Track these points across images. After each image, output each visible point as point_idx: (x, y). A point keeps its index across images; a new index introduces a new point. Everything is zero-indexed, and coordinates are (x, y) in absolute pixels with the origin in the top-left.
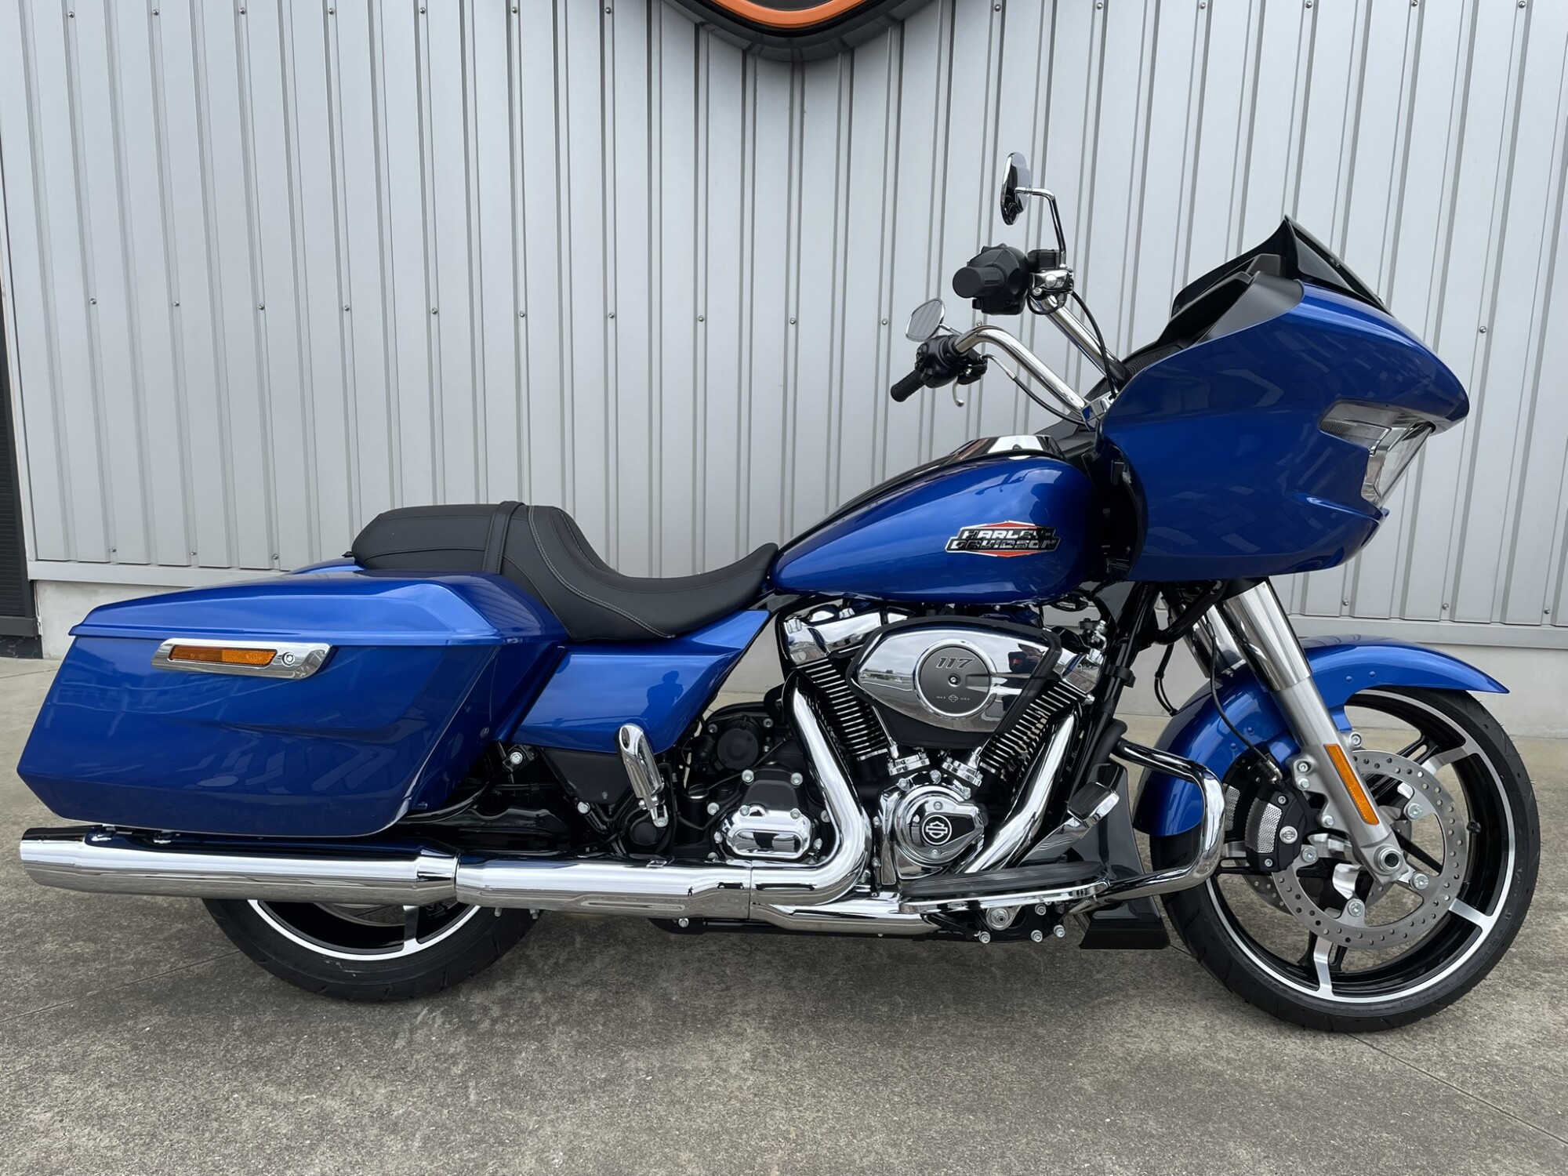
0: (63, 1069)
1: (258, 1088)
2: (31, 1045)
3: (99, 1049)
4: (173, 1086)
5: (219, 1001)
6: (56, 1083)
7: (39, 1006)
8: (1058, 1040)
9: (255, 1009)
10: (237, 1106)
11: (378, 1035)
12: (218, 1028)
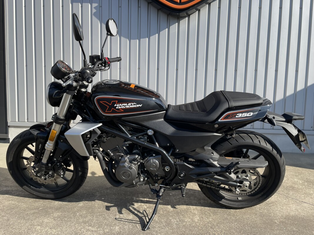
0: (39, 225)
1: (87, 228)
2: (29, 220)
3: (46, 220)
4: (67, 228)
5: (72, 209)
6: (37, 228)
7: (28, 212)
9: (81, 211)
10: (84, 232)
11: (112, 215)
12: (74, 215)
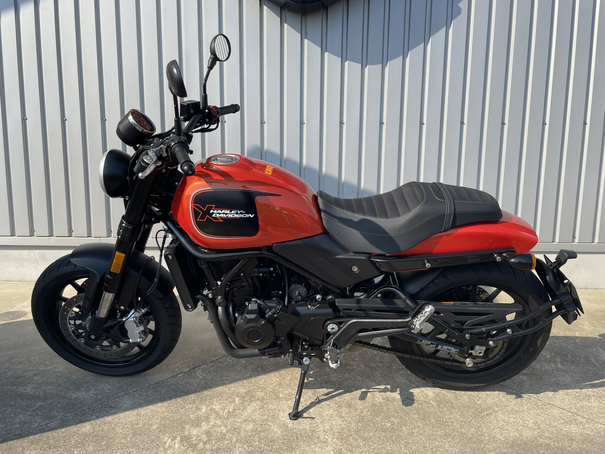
8: (473, 435)
